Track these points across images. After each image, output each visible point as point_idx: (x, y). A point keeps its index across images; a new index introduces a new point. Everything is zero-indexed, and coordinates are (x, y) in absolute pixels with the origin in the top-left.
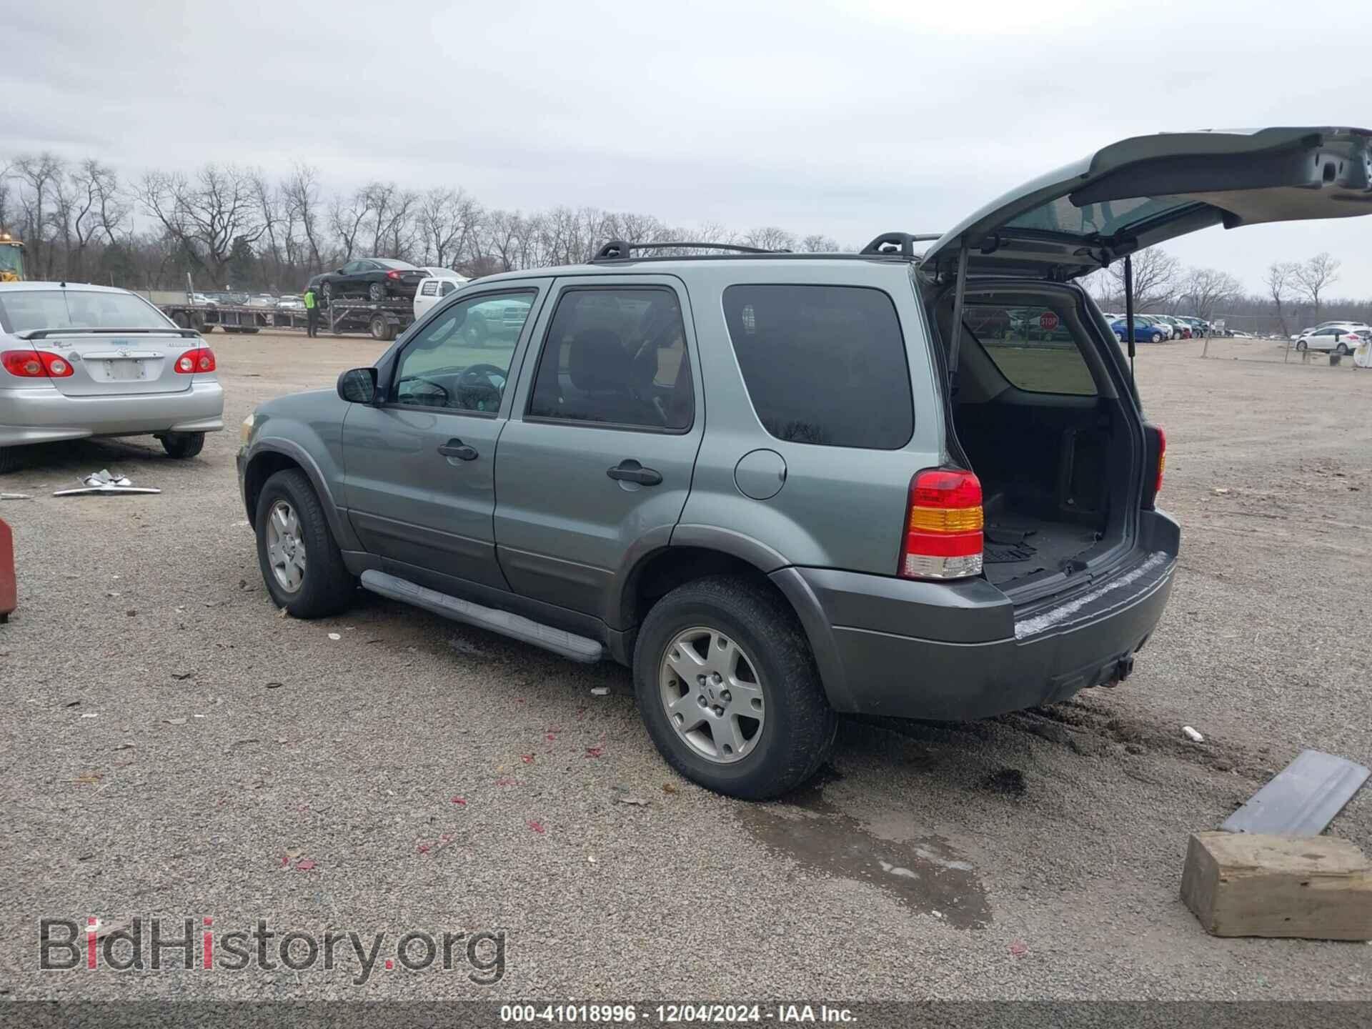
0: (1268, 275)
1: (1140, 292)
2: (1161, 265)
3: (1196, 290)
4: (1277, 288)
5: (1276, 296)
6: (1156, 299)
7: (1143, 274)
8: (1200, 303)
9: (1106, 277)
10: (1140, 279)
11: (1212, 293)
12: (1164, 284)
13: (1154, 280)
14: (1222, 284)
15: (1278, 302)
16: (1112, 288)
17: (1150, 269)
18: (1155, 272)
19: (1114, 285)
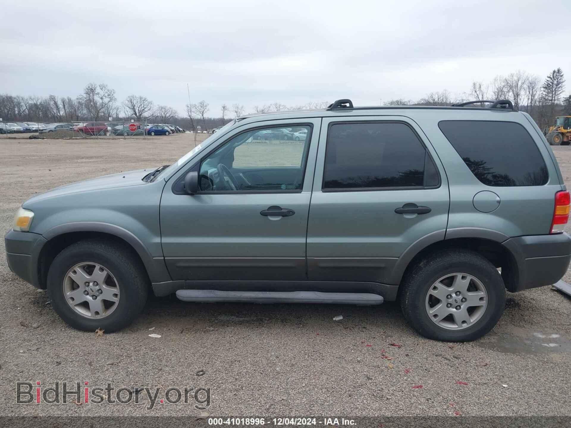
0: (186, 108)
1: (141, 115)
2: (147, 104)
3: (161, 114)
4: (190, 113)
5: (190, 116)
6: (147, 118)
7: (140, 107)
8: (164, 119)
9: (126, 109)
10: (140, 109)
11: (168, 115)
12: (149, 111)
13: (145, 110)
14: (170, 111)
15: (191, 119)
16: (129, 113)
17: (143, 105)
18: (145, 107)
19: (129, 112)
